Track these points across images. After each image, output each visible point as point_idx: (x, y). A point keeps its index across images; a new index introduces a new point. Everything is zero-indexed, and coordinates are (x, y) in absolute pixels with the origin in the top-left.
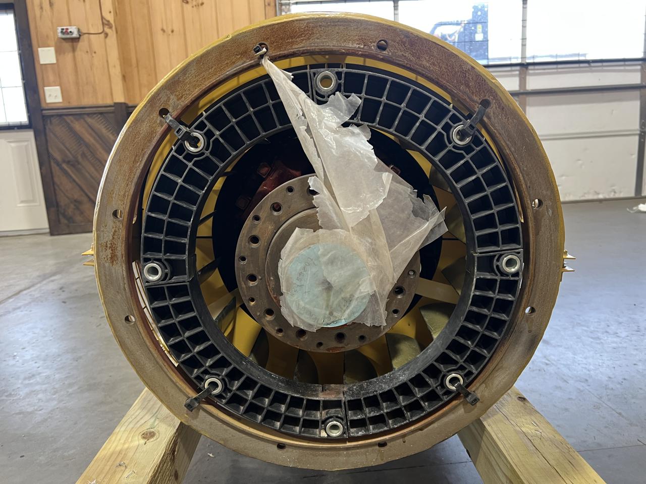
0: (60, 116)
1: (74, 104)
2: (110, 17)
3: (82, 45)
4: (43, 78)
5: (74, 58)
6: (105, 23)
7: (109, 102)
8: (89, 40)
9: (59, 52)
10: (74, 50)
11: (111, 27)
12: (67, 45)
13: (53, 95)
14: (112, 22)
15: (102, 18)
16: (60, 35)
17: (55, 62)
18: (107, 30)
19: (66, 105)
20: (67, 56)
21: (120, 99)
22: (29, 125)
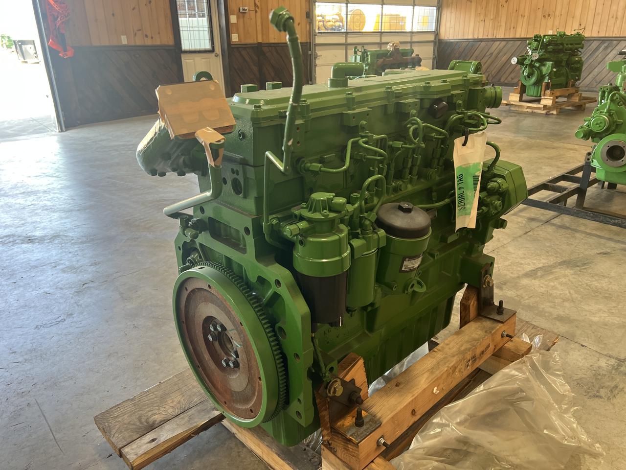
0: (237, 48)
1: (243, 42)
2: (258, 3)
3: (247, 16)
4: (232, 30)
5: (244, 22)
6: (256, 6)
7: (255, 42)
8: (250, 13)
9: (238, 18)
10: (244, 17)
11: (258, 8)
12: (241, 15)
13: (235, 38)
14: (259, 5)
15: (255, 4)
16: (241, 11)
17: (236, 22)
18: (257, 10)
19: (240, 43)
20: (241, 20)
21: (260, 41)
22: (212, 51)
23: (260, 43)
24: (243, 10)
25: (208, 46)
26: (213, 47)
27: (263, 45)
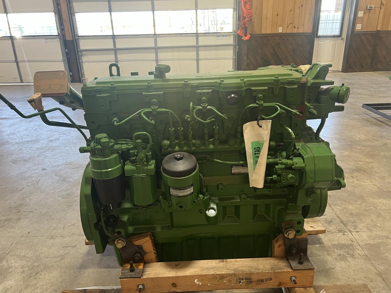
0: (359, 34)
1: (365, 30)
3: (372, 11)
4: (357, 22)
5: (369, 15)
6: (382, 4)
7: (375, 30)
8: (375, 9)
9: (364, 13)
10: (369, 12)
12: (368, 11)
13: (359, 27)
14: (384, 3)
15: (381, 2)
16: (368, 8)
17: (362, 16)
18: (382, 6)
19: (362, 31)
20: (367, 14)
21: (379, 29)
22: (340, 35)
23: (379, 31)
24: (370, 7)
25: (337, 33)
26: (341, 34)
27: (381, 32)
